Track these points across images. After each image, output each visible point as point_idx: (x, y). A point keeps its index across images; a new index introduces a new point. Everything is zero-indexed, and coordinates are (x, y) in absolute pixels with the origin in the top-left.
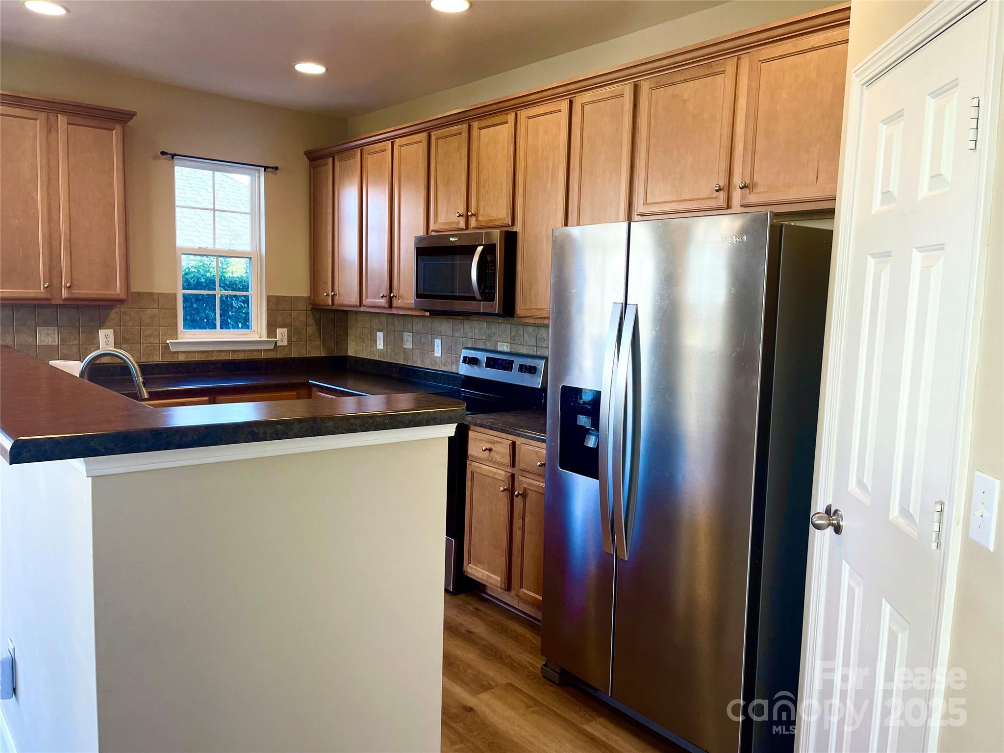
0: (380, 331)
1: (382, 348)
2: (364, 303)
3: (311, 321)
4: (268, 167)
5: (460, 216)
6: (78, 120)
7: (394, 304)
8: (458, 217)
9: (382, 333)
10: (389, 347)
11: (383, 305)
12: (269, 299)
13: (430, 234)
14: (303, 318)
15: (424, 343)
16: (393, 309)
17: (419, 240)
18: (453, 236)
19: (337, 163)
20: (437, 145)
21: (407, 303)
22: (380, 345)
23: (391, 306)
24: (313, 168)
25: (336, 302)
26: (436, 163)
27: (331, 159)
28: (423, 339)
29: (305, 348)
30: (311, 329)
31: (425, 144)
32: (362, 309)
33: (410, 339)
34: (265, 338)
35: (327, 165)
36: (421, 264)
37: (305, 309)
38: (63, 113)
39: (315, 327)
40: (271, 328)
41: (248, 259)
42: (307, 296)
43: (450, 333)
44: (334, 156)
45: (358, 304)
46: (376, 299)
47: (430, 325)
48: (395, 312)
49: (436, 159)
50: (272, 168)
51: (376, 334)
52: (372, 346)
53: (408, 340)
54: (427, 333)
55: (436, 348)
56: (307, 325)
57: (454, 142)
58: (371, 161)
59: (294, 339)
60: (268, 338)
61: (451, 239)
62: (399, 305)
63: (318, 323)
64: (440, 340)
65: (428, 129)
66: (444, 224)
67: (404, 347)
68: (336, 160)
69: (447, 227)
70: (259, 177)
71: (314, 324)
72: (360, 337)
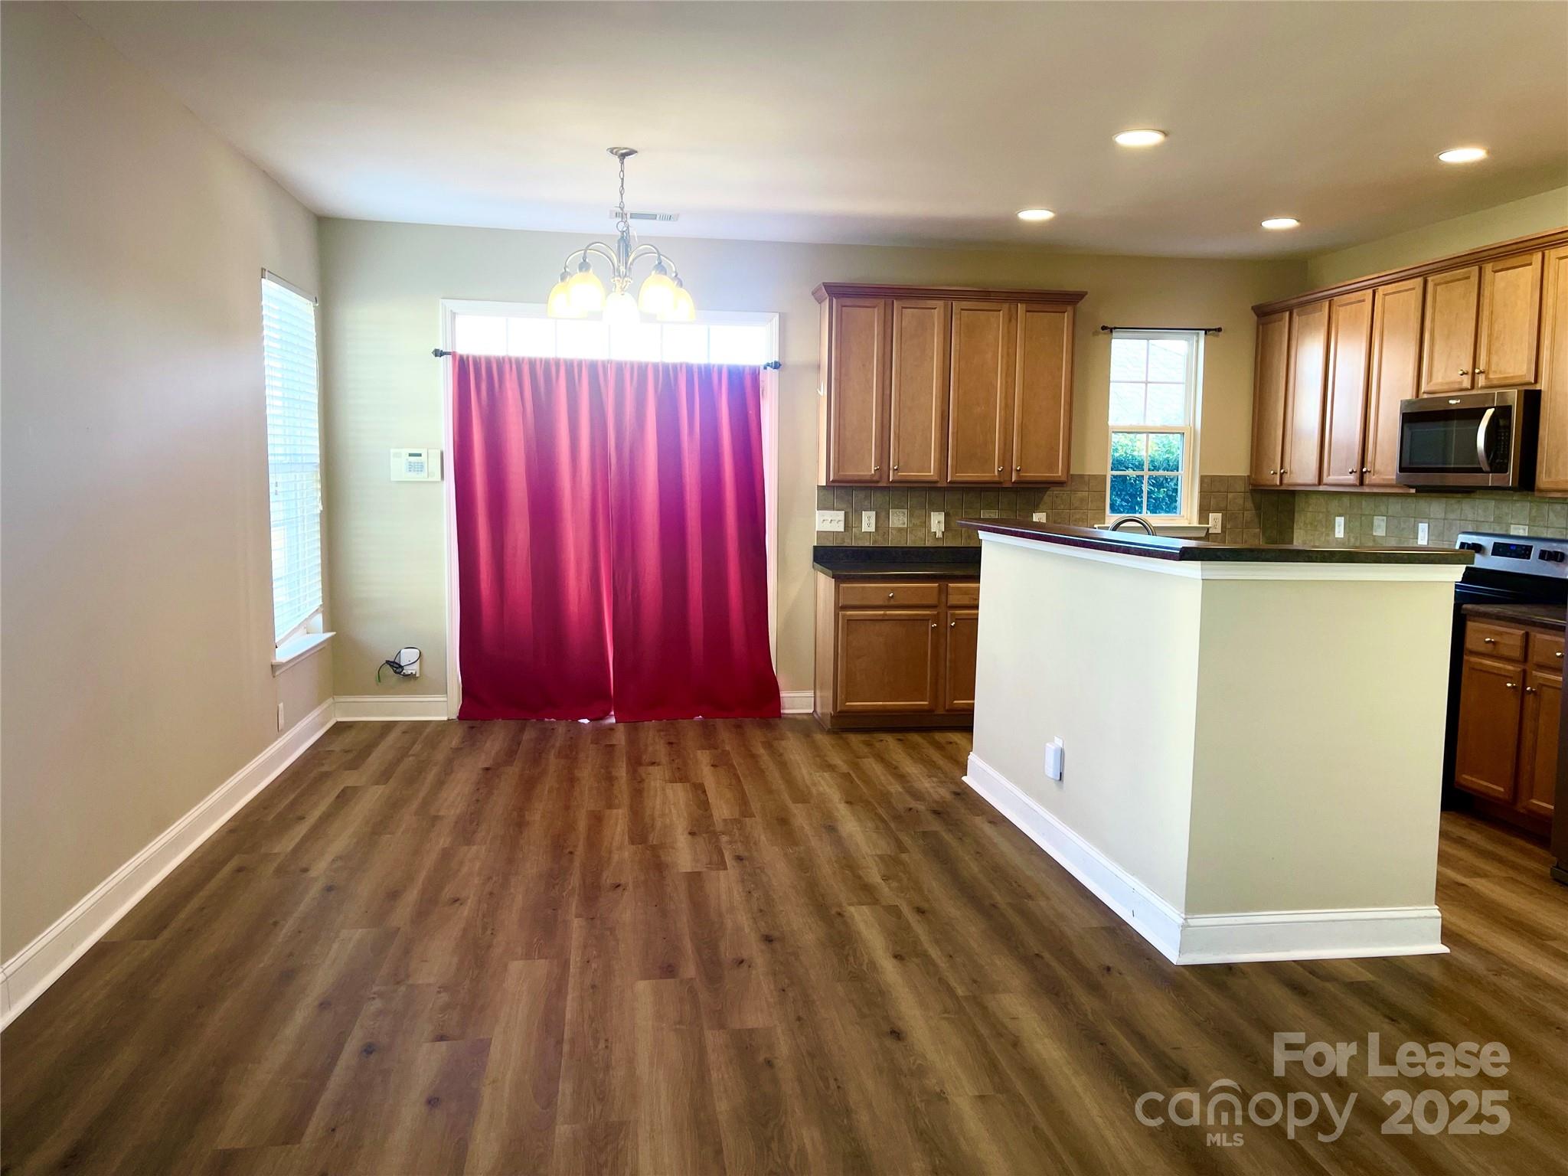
0: (1340, 516)
1: (1342, 536)
2: (1326, 479)
3: (1249, 504)
4: (1210, 330)
5: (1464, 374)
6: (1035, 307)
7: (1367, 481)
8: (1462, 375)
9: (1343, 518)
10: (1352, 535)
11: (1351, 482)
12: (1203, 479)
13: (1420, 397)
14: (1241, 501)
15: (1403, 529)
16: (1365, 487)
17: (1406, 404)
18: (1453, 398)
19: (1296, 318)
20: (1435, 291)
21: (1384, 479)
22: (1339, 532)
23: (1362, 483)
24: (1263, 324)
25: (1285, 481)
26: (1434, 313)
27: (1287, 313)
28: (1402, 523)
29: (1241, 537)
30: (1249, 515)
31: (1419, 291)
32: (1321, 488)
33: (1384, 524)
34: (1195, 524)
35: (1281, 320)
36: (1407, 433)
37: (1243, 490)
38: (1021, 301)
39: (1254, 512)
40: (1204, 512)
41: (1179, 435)
42: (1246, 475)
43: (1442, 515)
44: (1293, 310)
45: (1317, 483)
46: (1340, 474)
47: (1414, 506)
48: (1367, 490)
49: (1434, 308)
50: (1215, 330)
51: (1335, 520)
52: (1328, 535)
53: (1379, 526)
54: (1408, 516)
55: (1420, 535)
56: (1244, 509)
57: (1459, 288)
58: (1342, 314)
59: (1228, 526)
60: (1199, 524)
61: (1451, 402)
62: (1373, 482)
63: (1258, 507)
64: (1427, 525)
65: (1424, 274)
66: (1442, 384)
67: (1374, 534)
68: (1295, 314)
69: (1446, 387)
70: (1198, 342)
71: (1253, 508)
72: (1311, 524)
